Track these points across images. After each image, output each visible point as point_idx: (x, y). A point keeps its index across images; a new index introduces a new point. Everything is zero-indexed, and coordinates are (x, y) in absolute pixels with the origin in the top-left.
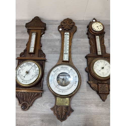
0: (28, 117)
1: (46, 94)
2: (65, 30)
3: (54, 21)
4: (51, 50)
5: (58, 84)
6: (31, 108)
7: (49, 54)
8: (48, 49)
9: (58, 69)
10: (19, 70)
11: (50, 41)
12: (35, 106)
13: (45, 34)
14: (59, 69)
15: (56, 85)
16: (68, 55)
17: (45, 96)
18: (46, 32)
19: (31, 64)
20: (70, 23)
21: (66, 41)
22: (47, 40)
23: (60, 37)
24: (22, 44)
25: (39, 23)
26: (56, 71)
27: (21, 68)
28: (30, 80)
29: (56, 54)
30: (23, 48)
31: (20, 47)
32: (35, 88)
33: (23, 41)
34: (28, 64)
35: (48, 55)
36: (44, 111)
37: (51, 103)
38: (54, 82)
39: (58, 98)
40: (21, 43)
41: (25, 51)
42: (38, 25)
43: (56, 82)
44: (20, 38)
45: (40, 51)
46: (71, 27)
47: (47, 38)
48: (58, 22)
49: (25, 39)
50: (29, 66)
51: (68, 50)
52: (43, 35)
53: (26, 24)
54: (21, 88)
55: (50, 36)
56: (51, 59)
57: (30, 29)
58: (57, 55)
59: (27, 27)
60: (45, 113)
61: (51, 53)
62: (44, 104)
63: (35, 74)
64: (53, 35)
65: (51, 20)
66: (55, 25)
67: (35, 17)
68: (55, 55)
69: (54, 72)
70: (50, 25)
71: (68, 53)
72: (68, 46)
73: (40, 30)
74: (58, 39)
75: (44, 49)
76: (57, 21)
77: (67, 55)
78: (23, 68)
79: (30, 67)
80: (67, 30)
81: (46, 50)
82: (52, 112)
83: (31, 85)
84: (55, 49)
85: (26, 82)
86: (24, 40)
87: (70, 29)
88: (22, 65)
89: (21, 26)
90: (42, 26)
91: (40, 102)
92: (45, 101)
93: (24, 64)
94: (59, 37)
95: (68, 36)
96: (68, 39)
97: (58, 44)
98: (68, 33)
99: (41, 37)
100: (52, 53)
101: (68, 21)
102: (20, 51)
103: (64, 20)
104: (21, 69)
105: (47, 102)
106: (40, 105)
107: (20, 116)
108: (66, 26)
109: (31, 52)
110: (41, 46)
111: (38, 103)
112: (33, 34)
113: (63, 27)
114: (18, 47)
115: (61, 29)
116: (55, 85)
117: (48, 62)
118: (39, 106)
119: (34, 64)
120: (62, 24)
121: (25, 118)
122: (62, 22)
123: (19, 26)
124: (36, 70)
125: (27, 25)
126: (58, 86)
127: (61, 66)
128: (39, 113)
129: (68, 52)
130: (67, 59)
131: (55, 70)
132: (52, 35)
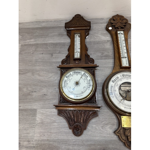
0: (82, 145)
1: (103, 112)
2: (116, 29)
3: (99, 19)
4: (100, 54)
5: (121, 98)
6: (85, 132)
7: (98, 59)
8: (96, 54)
9: (118, 78)
10: (65, 81)
11: (97, 44)
12: (90, 129)
13: (89, 35)
14: (120, 78)
15: (119, 99)
16: (127, 59)
17: (103, 116)
18: (91, 32)
19: (79, 73)
20: (122, 20)
21: (122, 42)
22: (93, 43)
23: (110, 38)
24: (62, 49)
25: (81, 21)
26: (116, 81)
27: (67, 78)
28: (82, 94)
29: (108, 59)
30: (64, 54)
31: (59, 53)
32: (89, 104)
33: (62, 46)
34: (76, 72)
35: (97, 61)
36: (105, 137)
37: (112, 124)
38: (115, 95)
39: (123, 117)
40: (60, 48)
41: (68, 57)
42: (80, 24)
43: (118, 95)
44: (58, 42)
45: (87, 56)
46: (124, 24)
47: (92, 40)
48: (104, 21)
49: (65, 43)
50: (77, 75)
51: (126, 52)
52: (88, 37)
53: (66, 24)
54: (69, 104)
55: (96, 38)
56: (102, 66)
57: (71, 30)
58: (110, 60)
59: (68, 27)
60: (106, 139)
61: (101, 58)
62: (102, 127)
63: (87, 85)
64: (100, 36)
65: (94, 19)
66: (100, 24)
67: (76, 16)
68: (106, 60)
69: (113, 82)
70: (94, 25)
71: (127, 57)
72: (125, 48)
73: (84, 30)
74: (108, 41)
75: (91, 54)
76: (102, 19)
77: (125, 59)
78: (70, 78)
79: (79, 76)
80: (120, 28)
81: (93, 55)
82: (115, 138)
83: (84, 99)
84: (106, 53)
85: (77, 96)
86: (63, 44)
87: (123, 27)
88: (68, 75)
89: (57, 27)
90: (87, 25)
91: (97, 124)
92: (103, 122)
93: (71, 73)
94: (108, 38)
95: (123, 36)
96: (123, 39)
97: (109, 46)
98: (122, 32)
99: (85, 40)
100: (103, 58)
101: (119, 18)
102: (60, 58)
103: (113, 17)
104: (67, 80)
105: (106, 123)
106: (97, 127)
107: (71, 144)
108: (118, 24)
109: (76, 57)
110: (87, 51)
111: (94, 126)
112: (75, 35)
113: (113, 25)
114: (57, 53)
115: (110, 28)
116: (117, 99)
117: (99, 70)
118: (96, 129)
119: (83, 73)
120: (112, 21)
121: (78, 147)
122: (110, 19)
123: (55, 27)
124: (87, 79)
125: (68, 25)
126: (122, 101)
127: (121, 74)
128: (97, 138)
129: (126, 55)
130: (127, 64)
131: (115, 79)
132: (98, 36)
